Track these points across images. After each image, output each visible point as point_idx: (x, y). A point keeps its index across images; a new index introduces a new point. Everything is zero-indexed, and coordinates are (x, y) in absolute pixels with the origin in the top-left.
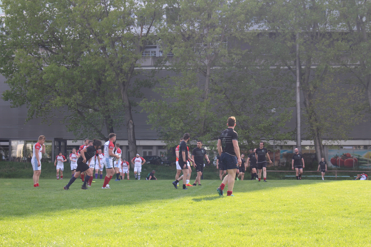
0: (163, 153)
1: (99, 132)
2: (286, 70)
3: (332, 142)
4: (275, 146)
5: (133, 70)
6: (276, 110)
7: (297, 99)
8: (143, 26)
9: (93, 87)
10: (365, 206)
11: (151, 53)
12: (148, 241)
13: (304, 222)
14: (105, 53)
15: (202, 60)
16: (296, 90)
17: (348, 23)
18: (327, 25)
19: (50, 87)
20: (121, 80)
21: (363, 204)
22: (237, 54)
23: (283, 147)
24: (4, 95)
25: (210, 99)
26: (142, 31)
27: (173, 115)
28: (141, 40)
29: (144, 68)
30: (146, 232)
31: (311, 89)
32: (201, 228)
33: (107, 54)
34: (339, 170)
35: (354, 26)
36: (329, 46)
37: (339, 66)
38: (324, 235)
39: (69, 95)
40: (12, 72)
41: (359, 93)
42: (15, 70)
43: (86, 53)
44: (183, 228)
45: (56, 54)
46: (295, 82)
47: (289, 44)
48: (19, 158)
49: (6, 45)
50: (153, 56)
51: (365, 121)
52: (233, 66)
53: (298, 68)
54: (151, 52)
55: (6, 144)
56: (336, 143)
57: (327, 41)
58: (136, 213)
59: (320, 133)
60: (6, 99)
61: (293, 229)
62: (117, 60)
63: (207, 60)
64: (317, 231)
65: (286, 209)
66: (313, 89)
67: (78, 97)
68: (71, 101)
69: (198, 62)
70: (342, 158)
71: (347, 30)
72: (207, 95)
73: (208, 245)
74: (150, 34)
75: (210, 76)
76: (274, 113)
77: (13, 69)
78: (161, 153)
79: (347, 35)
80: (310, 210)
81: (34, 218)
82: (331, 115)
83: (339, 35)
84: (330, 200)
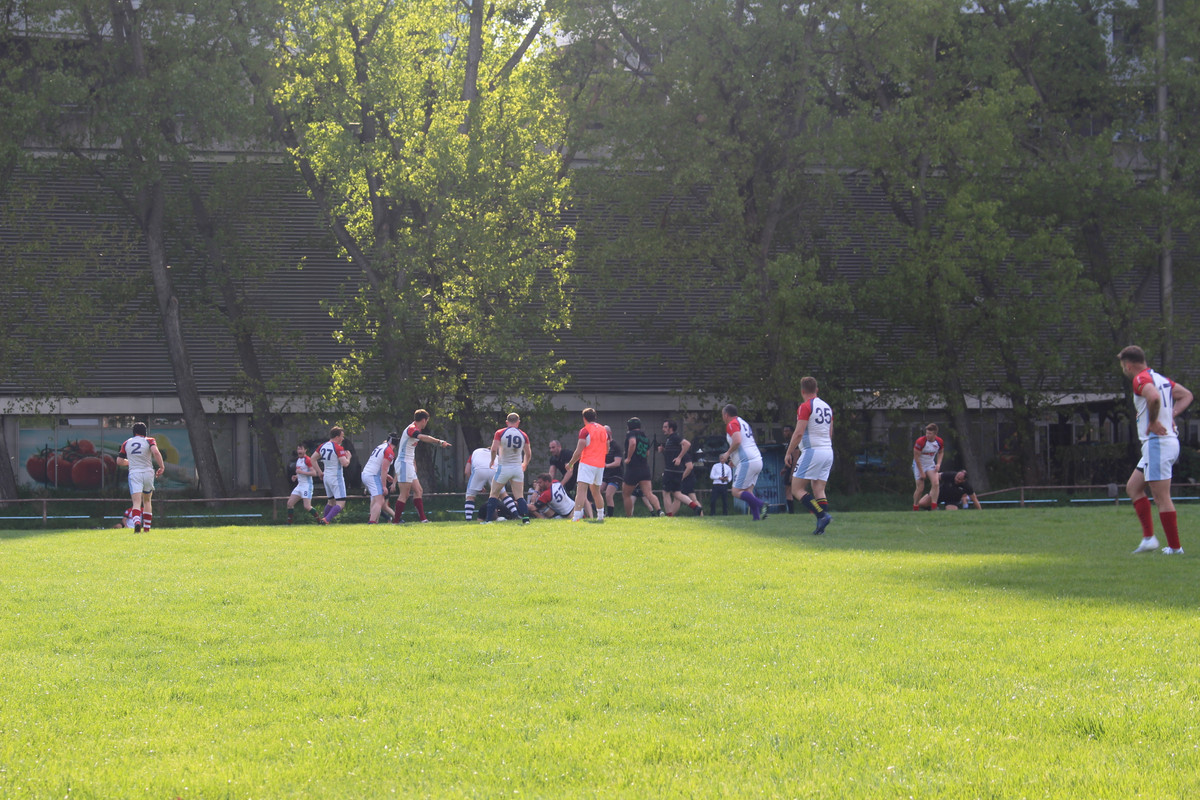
3: (35, 403)
10: (132, 613)
17: (85, 12)
18: (15, 15)
21: (125, 607)
34: (53, 497)
35: (104, 24)
36: (22, 85)
37: (55, 154)
41: (121, 243)
51: (137, 334)
56: (43, 407)
57: (17, 69)
70: (63, 457)
71: (81, 34)
79: (81, 50)
82: (27, 315)
83: (56, 49)
84: (17, 596)
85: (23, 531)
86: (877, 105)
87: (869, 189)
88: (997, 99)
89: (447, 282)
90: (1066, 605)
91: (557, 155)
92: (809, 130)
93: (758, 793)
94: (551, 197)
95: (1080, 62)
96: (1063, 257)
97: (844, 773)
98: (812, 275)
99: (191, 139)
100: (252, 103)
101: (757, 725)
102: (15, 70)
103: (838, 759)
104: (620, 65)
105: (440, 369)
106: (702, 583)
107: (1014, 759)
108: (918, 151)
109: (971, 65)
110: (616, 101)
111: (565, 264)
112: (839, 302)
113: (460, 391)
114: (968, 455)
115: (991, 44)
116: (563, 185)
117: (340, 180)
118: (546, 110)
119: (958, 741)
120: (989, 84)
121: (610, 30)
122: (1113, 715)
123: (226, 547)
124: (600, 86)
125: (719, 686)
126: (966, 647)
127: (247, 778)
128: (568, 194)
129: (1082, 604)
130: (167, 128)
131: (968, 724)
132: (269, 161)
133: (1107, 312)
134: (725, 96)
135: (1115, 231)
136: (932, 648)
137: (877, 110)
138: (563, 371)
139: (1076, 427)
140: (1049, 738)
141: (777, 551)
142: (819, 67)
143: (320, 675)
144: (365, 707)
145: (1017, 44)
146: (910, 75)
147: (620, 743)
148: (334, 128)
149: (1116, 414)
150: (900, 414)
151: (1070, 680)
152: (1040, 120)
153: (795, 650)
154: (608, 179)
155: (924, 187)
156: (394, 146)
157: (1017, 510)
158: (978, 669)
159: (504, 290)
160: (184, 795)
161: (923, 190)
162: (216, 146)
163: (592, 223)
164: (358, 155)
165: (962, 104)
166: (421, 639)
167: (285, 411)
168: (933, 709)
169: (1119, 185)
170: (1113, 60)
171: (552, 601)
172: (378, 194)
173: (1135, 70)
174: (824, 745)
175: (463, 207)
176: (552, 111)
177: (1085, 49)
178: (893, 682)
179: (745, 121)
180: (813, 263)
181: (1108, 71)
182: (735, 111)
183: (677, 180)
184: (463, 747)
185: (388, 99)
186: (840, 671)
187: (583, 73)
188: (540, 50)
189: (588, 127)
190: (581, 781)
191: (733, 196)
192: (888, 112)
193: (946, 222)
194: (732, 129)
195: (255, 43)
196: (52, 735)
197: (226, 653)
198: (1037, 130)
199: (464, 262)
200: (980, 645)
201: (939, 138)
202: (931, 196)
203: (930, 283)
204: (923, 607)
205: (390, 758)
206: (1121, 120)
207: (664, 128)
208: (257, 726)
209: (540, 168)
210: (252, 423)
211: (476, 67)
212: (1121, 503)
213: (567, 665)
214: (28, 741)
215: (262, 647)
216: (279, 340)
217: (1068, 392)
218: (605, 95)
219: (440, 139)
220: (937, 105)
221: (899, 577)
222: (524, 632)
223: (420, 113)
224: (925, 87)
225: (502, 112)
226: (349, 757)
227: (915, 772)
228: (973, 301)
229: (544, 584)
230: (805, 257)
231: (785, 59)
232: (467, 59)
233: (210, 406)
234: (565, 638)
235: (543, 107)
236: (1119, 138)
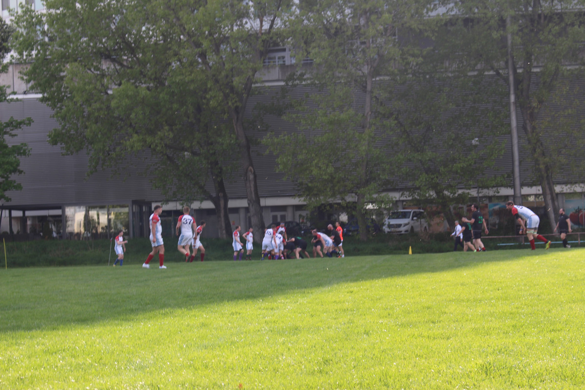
0: (304, 217)
1: (201, 187)
2: (492, 76)
3: (573, 187)
4: (480, 197)
5: (251, 87)
6: (480, 141)
7: (512, 122)
8: (263, 17)
9: (188, 118)
11: (277, 60)
12: (285, 353)
13: (530, 314)
14: (205, 63)
15: (358, 67)
16: (510, 108)
18: (555, 2)
19: (121, 120)
20: (233, 104)
22: (413, 55)
23: (493, 199)
24: (50, 136)
25: (373, 128)
26: (262, 25)
27: (316, 155)
28: (260, 40)
29: (267, 84)
30: (281, 340)
31: (535, 104)
32: (367, 330)
33: (208, 64)
34: (583, 232)
36: (560, 34)
37: (577, 67)
38: (563, 333)
39: (152, 132)
40: (61, 100)
42: (66, 96)
43: (175, 65)
44: (338, 332)
45: (128, 67)
46: (508, 95)
47: (495, 35)
48: (78, 234)
49: (50, 57)
50: (281, 64)
52: (407, 74)
53: (511, 73)
54: (277, 58)
55: (58, 212)
56: (578, 189)
57: (557, 28)
58: (264, 311)
59: (550, 174)
60: (54, 142)
61: (513, 326)
62: (223, 74)
63: (366, 67)
64: (552, 328)
65: (501, 294)
66: (538, 105)
67: (166, 134)
68: (156, 141)
69: (353, 71)
72: (370, 123)
73: (379, 356)
74: (274, 30)
75: (372, 92)
76: (476, 146)
77: (63, 94)
78: (300, 216)
80: (539, 296)
81: (104, 326)
82: (566, 145)
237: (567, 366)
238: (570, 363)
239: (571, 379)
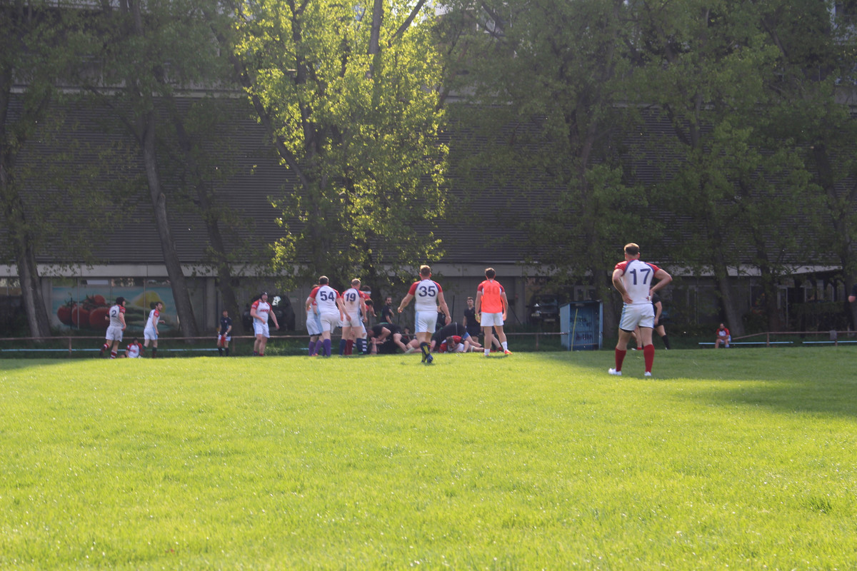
3: (61, 269)
10: (134, 418)
21: (129, 414)
31: (11, 143)
34: (76, 336)
36: (55, 41)
37: (78, 91)
38: (35, 490)
41: (124, 155)
51: (136, 220)
56: (67, 272)
57: (51, 31)
59: (31, 249)
64: (18, 481)
66: (17, 144)
70: (83, 307)
71: (96, 6)
79: (97, 17)
82: (58, 206)
83: (79, 16)
84: (52, 406)
85: (56, 360)
86: (665, 58)
87: (659, 119)
88: (751, 55)
89: (357, 183)
90: (801, 417)
91: (436, 93)
92: (616, 76)
93: (584, 549)
94: (431, 123)
95: (812, 27)
96: (798, 169)
97: (646, 536)
98: (619, 180)
99: (175, 80)
100: (219, 55)
101: (583, 501)
102: (49, 31)
103: (641, 525)
104: (481, 29)
105: (353, 245)
106: (540, 400)
107: (767, 527)
108: (694, 91)
109: (733, 29)
110: (478, 54)
111: (441, 171)
112: (637, 199)
113: (366, 262)
114: (729, 309)
115: (748, 14)
116: (439, 115)
117: (280, 111)
118: (428, 61)
119: (726, 513)
120: (746, 44)
121: (474, 4)
122: (837, 496)
123: (200, 372)
124: (466, 43)
125: (554, 473)
126: (730, 447)
127: (219, 536)
128: (443, 121)
129: (813, 416)
130: (158, 72)
131: (733, 502)
132: (230, 97)
133: (830, 207)
134: (556, 51)
135: (836, 150)
136: (706, 447)
137: (665, 62)
138: (441, 247)
139: (807, 290)
140: (792, 512)
141: (593, 377)
142: (624, 31)
143: (269, 463)
144: (302, 486)
145: (766, 15)
146: (689, 37)
147: (485, 513)
148: (276, 73)
149: (835, 280)
150: (681, 279)
151: (805, 470)
152: (782, 69)
153: (608, 448)
154: (472, 110)
155: (698, 117)
156: (319, 86)
157: (765, 349)
158: (739, 463)
159: (397, 190)
160: (176, 548)
161: (697, 120)
162: (192, 86)
163: (461, 142)
164: (294, 93)
165: (726, 58)
166: (340, 438)
167: (241, 275)
168: (708, 491)
169: (839, 117)
170: (835, 27)
171: (434, 412)
172: (308, 121)
173: (851, 34)
174: (630, 516)
175: (369, 130)
176: (432, 62)
177: (815, 18)
178: (679, 471)
179: (570, 69)
180: (619, 171)
181: (832, 34)
182: (563, 62)
183: (521, 112)
184: (373, 515)
185: (315, 52)
186: (641, 463)
187: (455, 34)
188: (424, 18)
189: (458, 73)
190: (457, 539)
191: (561, 123)
192: (672, 64)
193: (714, 142)
194: (561, 75)
195: (221, 12)
196: (81, 504)
197: (202, 447)
198: (780, 77)
199: (369, 169)
200: (740, 446)
201: (709, 83)
202: (703, 124)
203: (702, 187)
204: (698, 417)
205: (321, 523)
206: (839, 70)
207: (512, 74)
208: (226, 499)
209: (423, 103)
210: (216, 284)
211: (379, 30)
212: (839, 344)
213: (445, 457)
214: (64, 508)
215: (227, 443)
216: (237, 224)
217: (802, 265)
218: (470, 51)
219: (353, 82)
220: (708, 58)
221: (681, 396)
222: (413, 434)
223: (338, 62)
224: (700, 45)
225: (397, 62)
226: (292, 522)
227: (696, 535)
228: (734, 200)
229: (427, 400)
230: (613, 167)
231: (600, 25)
232: (372, 24)
233: (187, 271)
234: (443, 438)
235: (426, 59)
236: (840, 82)
237: (35, 541)
238: (40, 536)
239: (39, 561)
